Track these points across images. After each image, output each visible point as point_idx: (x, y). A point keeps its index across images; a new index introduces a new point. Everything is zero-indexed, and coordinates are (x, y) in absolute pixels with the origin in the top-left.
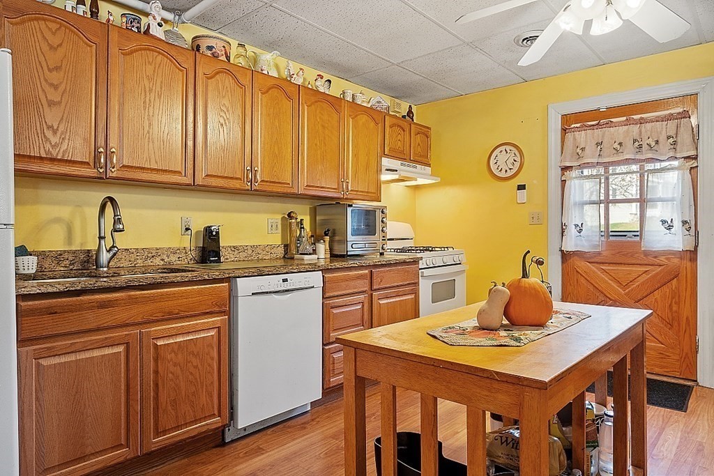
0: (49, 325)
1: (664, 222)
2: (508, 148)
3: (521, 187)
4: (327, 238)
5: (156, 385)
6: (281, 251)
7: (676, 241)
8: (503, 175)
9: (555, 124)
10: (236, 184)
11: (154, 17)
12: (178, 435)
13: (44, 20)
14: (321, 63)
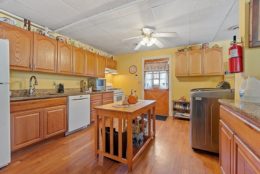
0: (18, 108)
1: (163, 83)
2: (134, 67)
3: (136, 75)
4: (92, 87)
5: (47, 122)
6: (80, 90)
7: (165, 87)
8: (132, 72)
9: (143, 62)
10: (68, 73)
11: (46, 31)
12: (53, 134)
13: (15, 30)
14: (90, 44)
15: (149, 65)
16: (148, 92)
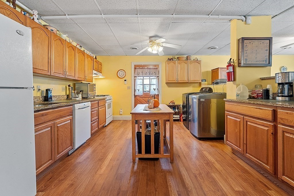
1: (154, 89)
2: (122, 71)
3: (125, 80)
4: (81, 93)
5: (58, 139)
6: (66, 97)
7: (156, 92)
8: (121, 77)
9: (133, 67)
13: (5, 9)
15: (140, 71)
16: (138, 97)
